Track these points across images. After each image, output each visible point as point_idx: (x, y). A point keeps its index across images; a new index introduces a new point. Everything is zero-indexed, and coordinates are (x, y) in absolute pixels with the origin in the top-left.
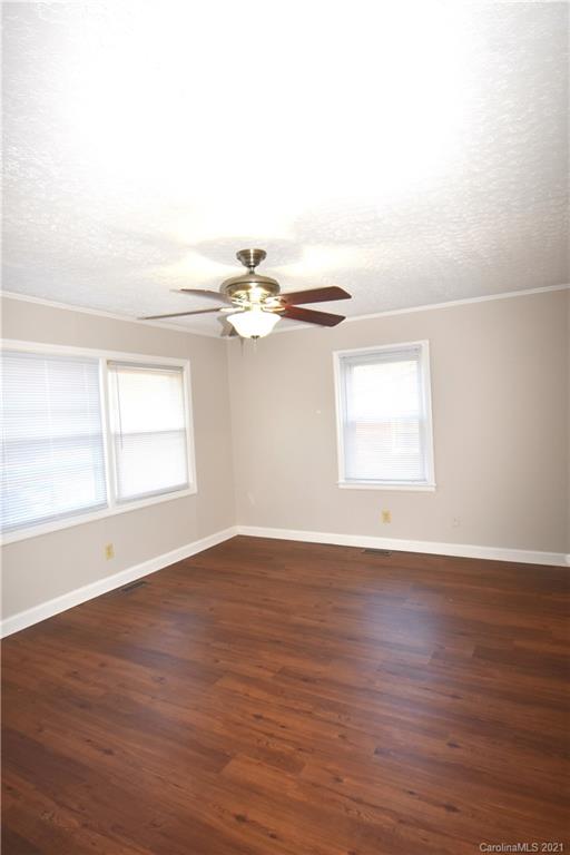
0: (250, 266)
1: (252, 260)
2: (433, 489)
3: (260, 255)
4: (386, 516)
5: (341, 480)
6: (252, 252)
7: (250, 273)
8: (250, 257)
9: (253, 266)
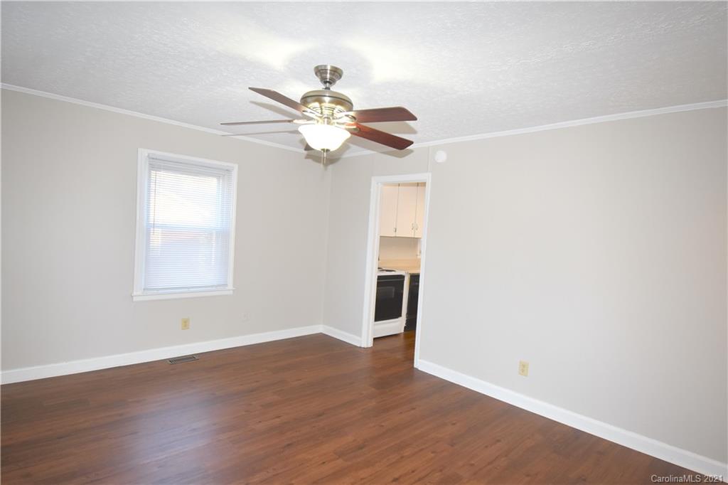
0: (326, 82)
1: (328, 76)
2: (231, 292)
3: (336, 73)
4: (186, 324)
5: (137, 292)
6: (329, 68)
7: (326, 88)
8: (326, 73)
9: (330, 83)
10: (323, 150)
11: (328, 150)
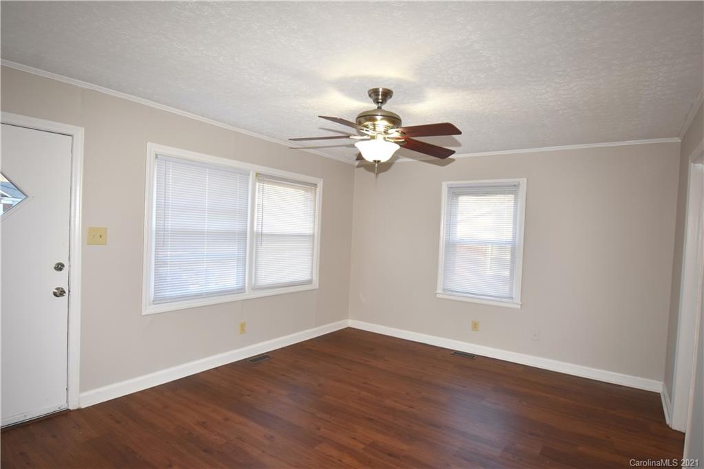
0: (378, 103)
1: (380, 97)
2: (519, 307)
3: (387, 94)
4: (475, 326)
5: (439, 291)
6: (381, 90)
7: (378, 108)
8: (379, 95)
9: (381, 103)
10: (375, 161)
11: (379, 161)
